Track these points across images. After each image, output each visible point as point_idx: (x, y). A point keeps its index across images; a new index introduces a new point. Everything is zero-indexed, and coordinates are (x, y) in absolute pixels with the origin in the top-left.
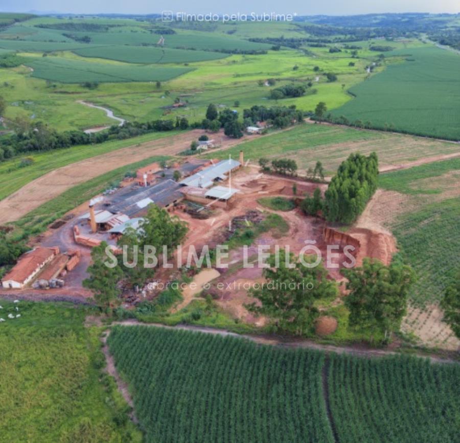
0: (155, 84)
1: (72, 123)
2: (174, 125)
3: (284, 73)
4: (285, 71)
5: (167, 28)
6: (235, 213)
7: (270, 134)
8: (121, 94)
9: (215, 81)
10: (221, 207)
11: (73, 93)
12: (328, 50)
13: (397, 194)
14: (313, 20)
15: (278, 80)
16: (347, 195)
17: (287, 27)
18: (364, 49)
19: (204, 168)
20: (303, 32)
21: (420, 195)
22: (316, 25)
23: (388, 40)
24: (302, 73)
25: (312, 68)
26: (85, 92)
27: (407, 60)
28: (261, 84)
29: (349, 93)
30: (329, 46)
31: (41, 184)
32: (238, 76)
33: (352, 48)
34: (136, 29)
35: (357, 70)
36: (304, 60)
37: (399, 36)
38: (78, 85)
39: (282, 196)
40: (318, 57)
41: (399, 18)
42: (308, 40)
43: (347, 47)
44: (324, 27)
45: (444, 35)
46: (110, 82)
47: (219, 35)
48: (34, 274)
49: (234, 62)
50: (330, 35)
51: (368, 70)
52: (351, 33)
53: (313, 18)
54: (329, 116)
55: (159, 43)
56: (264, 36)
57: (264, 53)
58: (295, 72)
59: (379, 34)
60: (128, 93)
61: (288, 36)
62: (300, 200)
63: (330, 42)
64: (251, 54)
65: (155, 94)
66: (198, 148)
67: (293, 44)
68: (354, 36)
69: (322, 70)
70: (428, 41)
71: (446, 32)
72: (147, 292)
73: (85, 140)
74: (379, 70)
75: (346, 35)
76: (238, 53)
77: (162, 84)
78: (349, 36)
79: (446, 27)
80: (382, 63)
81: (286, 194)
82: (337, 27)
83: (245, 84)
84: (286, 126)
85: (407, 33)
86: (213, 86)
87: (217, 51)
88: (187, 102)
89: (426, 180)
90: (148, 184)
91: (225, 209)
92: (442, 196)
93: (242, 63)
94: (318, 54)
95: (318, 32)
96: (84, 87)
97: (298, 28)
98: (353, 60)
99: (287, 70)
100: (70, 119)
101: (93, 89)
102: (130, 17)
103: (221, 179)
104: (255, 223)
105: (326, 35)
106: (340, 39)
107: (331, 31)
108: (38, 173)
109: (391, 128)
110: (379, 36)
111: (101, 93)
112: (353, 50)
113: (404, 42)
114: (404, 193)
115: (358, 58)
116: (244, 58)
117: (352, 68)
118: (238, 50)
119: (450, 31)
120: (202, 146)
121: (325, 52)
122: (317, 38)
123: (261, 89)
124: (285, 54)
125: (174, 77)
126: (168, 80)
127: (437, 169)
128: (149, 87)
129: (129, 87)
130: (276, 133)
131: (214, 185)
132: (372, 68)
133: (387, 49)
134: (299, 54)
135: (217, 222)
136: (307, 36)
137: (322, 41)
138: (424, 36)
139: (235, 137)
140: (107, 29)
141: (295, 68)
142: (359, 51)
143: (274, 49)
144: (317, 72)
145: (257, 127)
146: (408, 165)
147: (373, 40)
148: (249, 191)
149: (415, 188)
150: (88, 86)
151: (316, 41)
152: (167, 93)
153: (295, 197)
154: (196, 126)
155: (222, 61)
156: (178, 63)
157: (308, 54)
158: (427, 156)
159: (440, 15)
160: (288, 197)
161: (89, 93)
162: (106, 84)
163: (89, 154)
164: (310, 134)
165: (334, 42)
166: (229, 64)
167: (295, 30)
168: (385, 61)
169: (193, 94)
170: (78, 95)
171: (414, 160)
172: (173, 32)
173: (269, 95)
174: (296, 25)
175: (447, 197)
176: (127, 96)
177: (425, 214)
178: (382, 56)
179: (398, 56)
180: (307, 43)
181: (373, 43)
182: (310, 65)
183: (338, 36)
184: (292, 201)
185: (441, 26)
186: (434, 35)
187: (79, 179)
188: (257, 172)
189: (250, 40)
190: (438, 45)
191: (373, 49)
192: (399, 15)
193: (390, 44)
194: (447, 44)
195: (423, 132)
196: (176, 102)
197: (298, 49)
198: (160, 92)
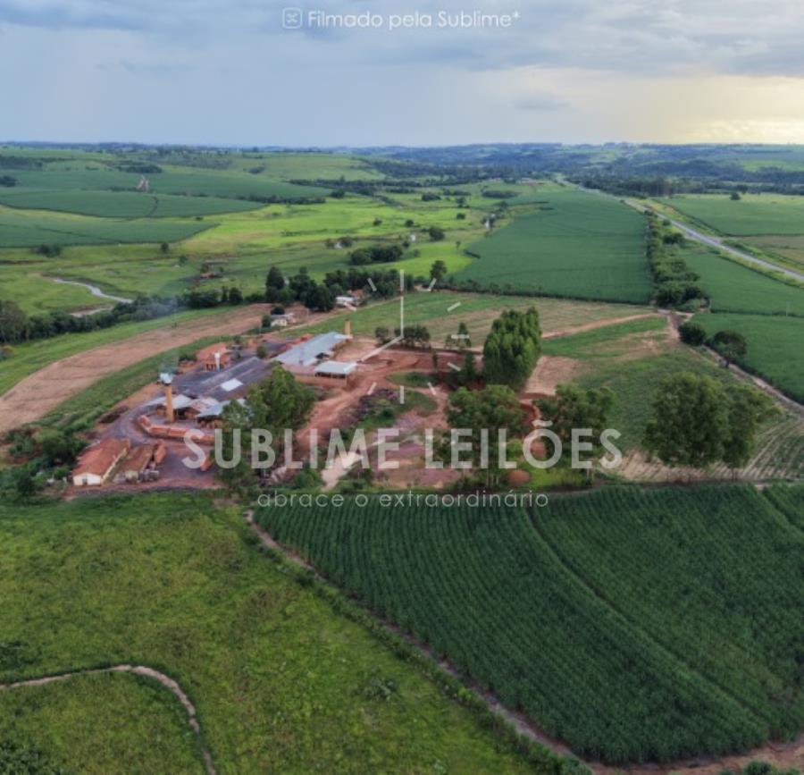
0: (159, 246)
1: (39, 305)
2: (219, 299)
3: (361, 231)
4: (362, 227)
5: (147, 163)
6: (359, 393)
7: (372, 305)
8: (104, 263)
9: (255, 242)
10: (338, 387)
11: (19, 263)
12: (420, 197)
13: (566, 360)
14: (385, 153)
15: (357, 239)
16: (511, 352)
17: (348, 163)
18: (474, 195)
19: (294, 346)
20: (375, 171)
21: (596, 359)
22: (392, 161)
23: (507, 182)
24: (390, 230)
25: (403, 222)
26: (41, 262)
27: (542, 209)
28: (330, 244)
29: (468, 253)
30: (419, 193)
31: (45, 378)
32: (289, 234)
33: (456, 194)
34: (93, 164)
35: (470, 224)
36: (386, 212)
37: (523, 176)
38: (25, 250)
39: (418, 370)
40: (405, 207)
41: (518, 151)
42: (385, 183)
43: (448, 193)
44: (407, 164)
45: (589, 174)
46: (82, 244)
47: (238, 175)
48: (111, 468)
49: (276, 215)
50: (416, 175)
51: (487, 225)
52: (448, 172)
53: (384, 150)
54: (451, 280)
55: (140, 186)
56: (313, 176)
57: (320, 201)
58: (377, 228)
59: (491, 174)
60: (115, 261)
61: (352, 176)
62: (443, 373)
63: (418, 185)
64: (300, 202)
65: (162, 262)
66: (273, 324)
67: (363, 189)
68: (453, 177)
69: (419, 226)
70: (566, 183)
71: (591, 171)
72: (278, 476)
73: (79, 325)
74: (503, 223)
75: (442, 176)
76: (278, 202)
77: (171, 246)
78: (446, 177)
79: (589, 164)
80: (505, 213)
81: (424, 367)
82: (424, 164)
83: (304, 245)
84: (392, 294)
85: (534, 173)
86: (254, 250)
87: (242, 198)
88: (222, 270)
89: (600, 344)
90: (221, 366)
91: (345, 389)
92: (624, 358)
93: (289, 216)
94: (405, 203)
95: (397, 170)
96: (38, 253)
97: (365, 165)
98: (463, 211)
99: (364, 226)
100: (33, 299)
101: (52, 256)
102: (74, 146)
103: (327, 356)
104: (392, 400)
105: (410, 175)
106: (433, 181)
107: (417, 169)
108: (28, 367)
109: (542, 292)
110: (493, 178)
111: (67, 263)
112: (459, 197)
113: (531, 185)
114: (575, 358)
115: (468, 207)
116: (289, 210)
117: (462, 221)
118: (278, 198)
119: (596, 170)
120: (279, 321)
121: (416, 201)
122: (396, 180)
123: (331, 252)
124: (353, 203)
125: (189, 236)
126: (180, 240)
127: (611, 333)
128: (149, 251)
129: (116, 253)
130: (380, 304)
131: (319, 363)
132: (492, 221)
133: (509, 195)
134: (376, 204)
135: (338, 403)
136: (382, 177)
137: (407, 184)
138: (560, 177)
139: (321, 310)
140: (40, 165)
141: (377, 223)
142: (467, 198)
143: (335, 195)
144: (412, 229)
145: (350, 296)
146: (574, 331)
147: (484, 183)
148: (371, 368)
149: (589, 352)
150: (45, 251)
151: (397, 184)
152: (183, 260)
153: (436, 371)
154: (255, 299)
155: (256, 213)
156: (184, 217)
157: (390, 203)
158: (595, 321)
159: (579, 147)
160: (427, 371)
161: (48, 263)
162: (76, 249)
163: (99, 341)
164: (429, 304)
165: (425, 186)
166: (268, 217)
167: (360, 168)
168: (509, 212)
169: (226, 261)
170: (29, 266)
171: (580, 325)
172: (159, 171)
173: (349, 259)
174: (361, 159)
175: (630, 358)
176: (116, 266)
177: (608, 375)
178: (504, 205)
179: (528, 204)
180: (384, 188)
181: (486, 187)
182: (398, 219)
183: (430, 178)
184: (432, 375)
185: (582, 162)
186: (574, 175)
187: (107, 370)
188: (373, 347)
189: (293, 182)
190: (582, 189)
191: (488, 195)
192: (517, 146)
193: (511, 188)
194: (595, 187)
195: (584, 295)
196: (203, 271)
197: (373, 196)
198: (168, 258)
